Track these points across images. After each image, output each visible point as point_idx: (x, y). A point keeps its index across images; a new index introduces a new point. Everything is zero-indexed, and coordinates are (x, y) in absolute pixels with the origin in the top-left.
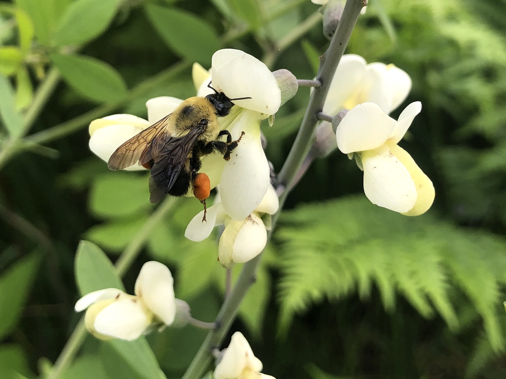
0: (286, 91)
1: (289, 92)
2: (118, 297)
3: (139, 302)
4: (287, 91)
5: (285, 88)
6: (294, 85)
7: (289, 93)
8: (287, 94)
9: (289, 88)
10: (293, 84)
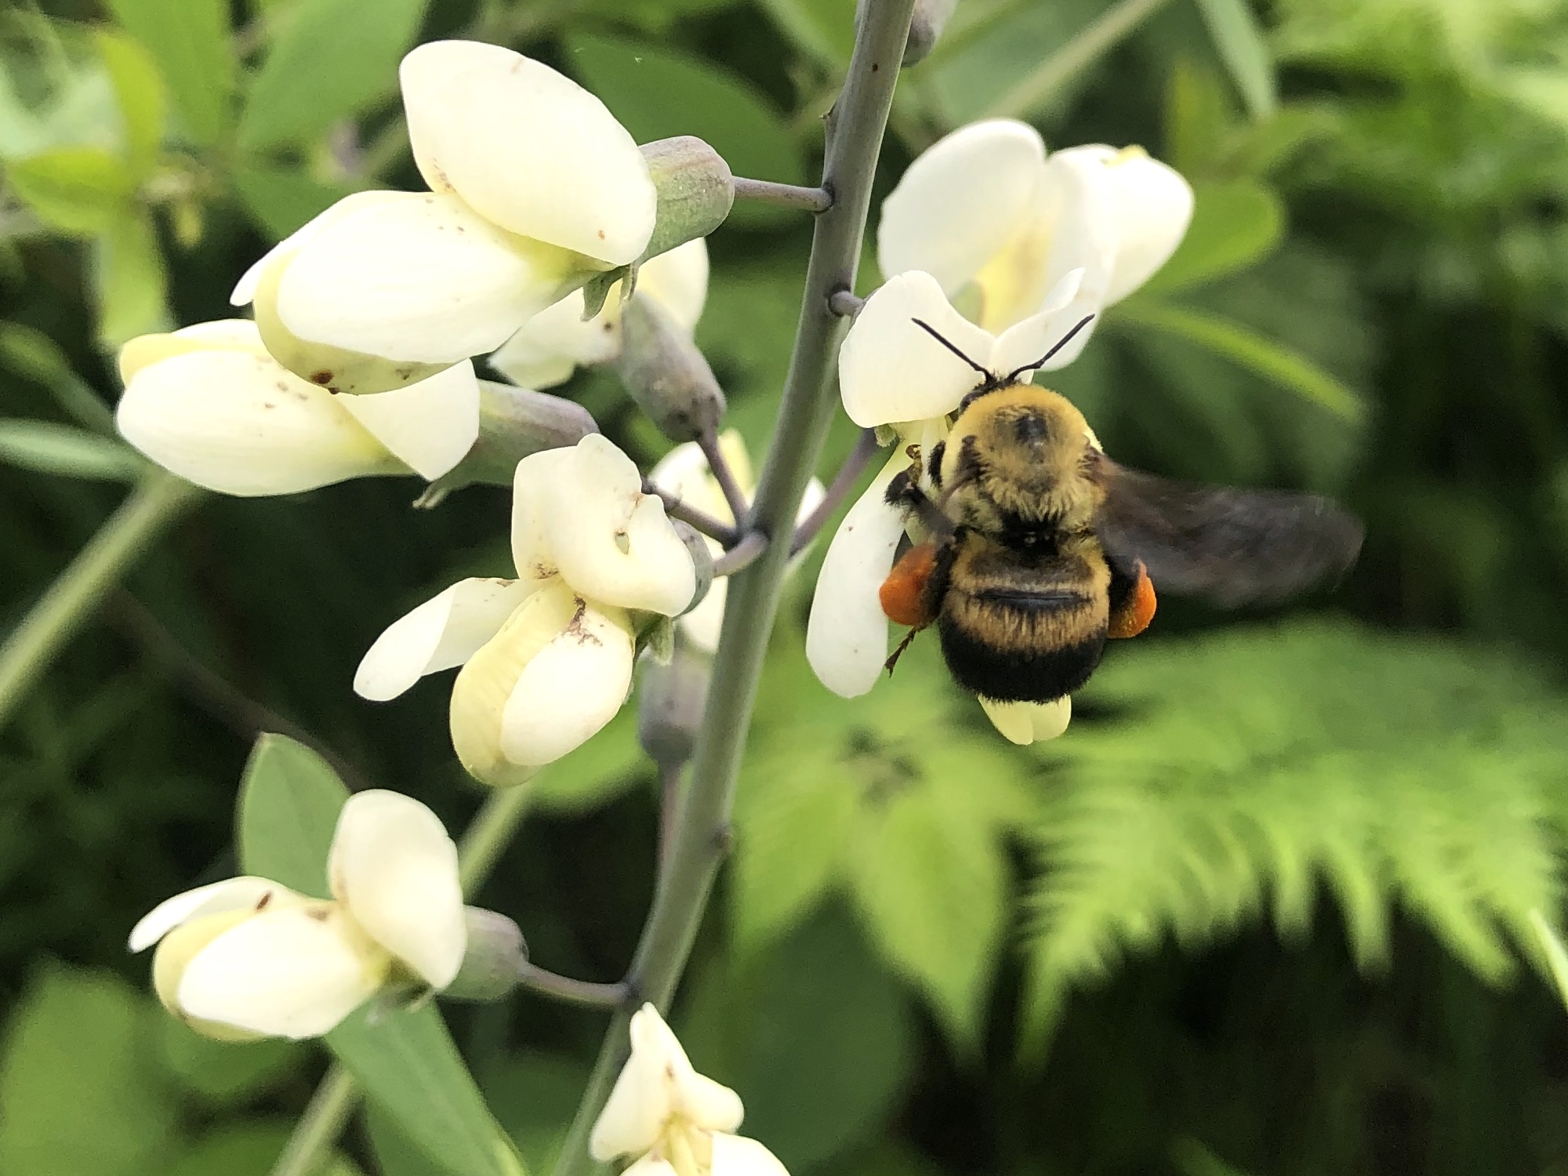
0: (686, 199)
1: (698, 205)
2: (264, 902)
3: (335, 921)
4: (688, 201)
5: (681, 188)
6: (717, 185)
7: (695, 210)
8: (691, 210)
9: (699, 193)
10: (714, 182)
